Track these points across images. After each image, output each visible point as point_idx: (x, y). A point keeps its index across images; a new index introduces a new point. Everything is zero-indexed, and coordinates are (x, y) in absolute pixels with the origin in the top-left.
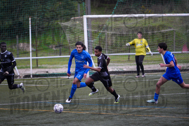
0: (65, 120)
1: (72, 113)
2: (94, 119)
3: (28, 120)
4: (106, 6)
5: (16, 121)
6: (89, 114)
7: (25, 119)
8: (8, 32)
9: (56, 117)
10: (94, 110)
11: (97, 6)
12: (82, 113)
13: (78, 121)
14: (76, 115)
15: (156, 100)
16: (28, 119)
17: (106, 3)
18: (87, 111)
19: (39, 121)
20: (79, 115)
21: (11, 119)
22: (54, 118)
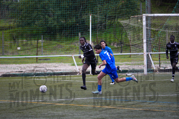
0: (117, 116)
1: (126, 109)
2: (146, 116)
3: (82, 116)
4: (168, 5)
5: (69, 116)
6: (142, 110)
7: (79, 114)
8: (71, 29)
9: (109, 113)
10: (147, 107)
11: (159, 5)
12: (136, 109)
13: (130, 117)
14: (129, 111)
15: (100, 90)
16: (82, 114)
17: (168, 2)
18: (141, 107)
19: (92, 117)
20: (132, 111)
21: (65, 115)
22: (107, 114)
